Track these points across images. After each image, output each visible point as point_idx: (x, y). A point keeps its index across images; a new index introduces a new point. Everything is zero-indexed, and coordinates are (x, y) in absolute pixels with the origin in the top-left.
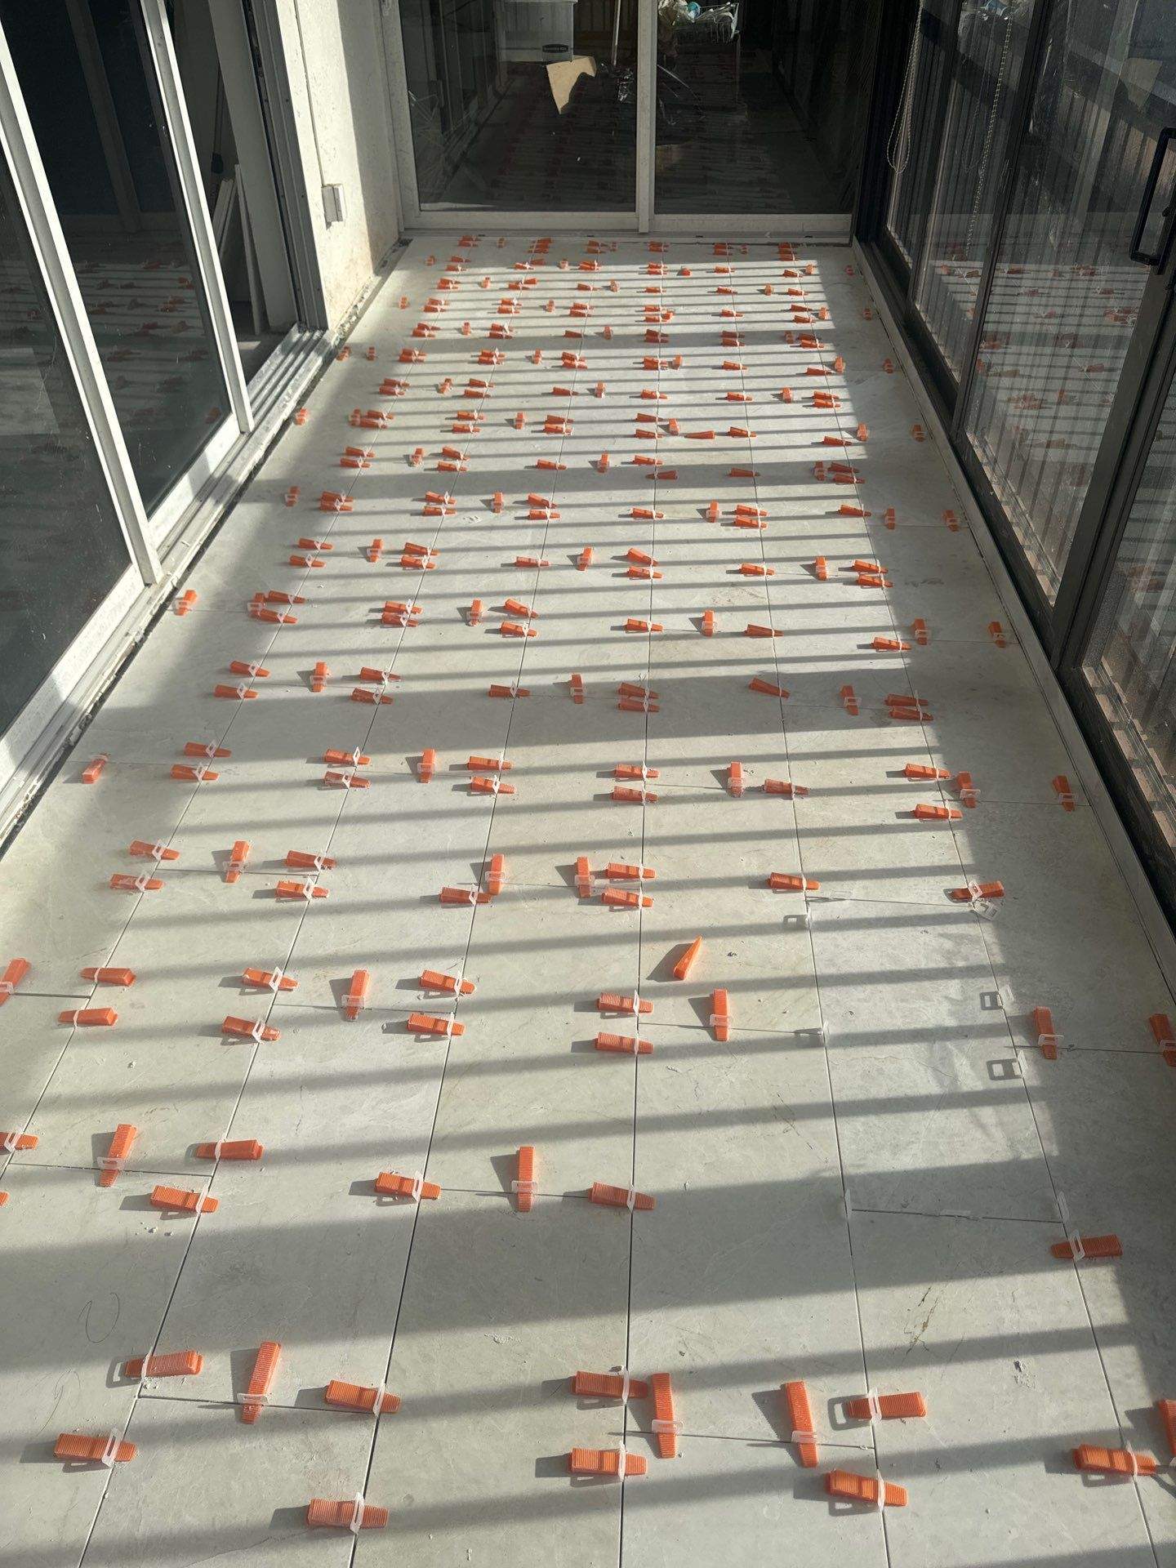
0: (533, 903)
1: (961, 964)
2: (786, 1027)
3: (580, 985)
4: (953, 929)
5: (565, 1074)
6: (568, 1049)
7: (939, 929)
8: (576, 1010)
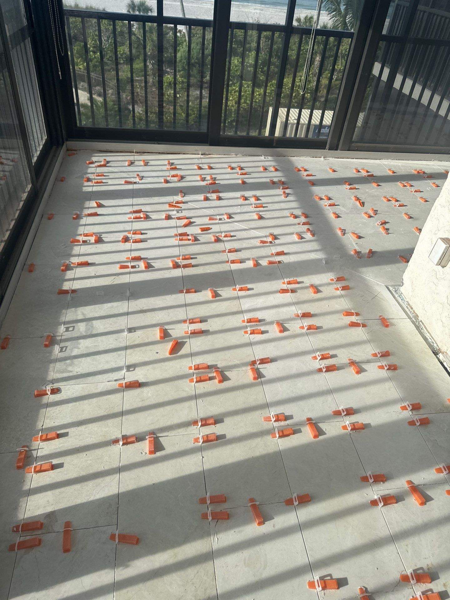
0: (234, 363)
1: (68, 361)
2: (139, 333)
3: (210, 337)
4: (65, 375)
5: (207, 314)
6: (209, 320)
7: (71, 374)
8: (209, 330)
